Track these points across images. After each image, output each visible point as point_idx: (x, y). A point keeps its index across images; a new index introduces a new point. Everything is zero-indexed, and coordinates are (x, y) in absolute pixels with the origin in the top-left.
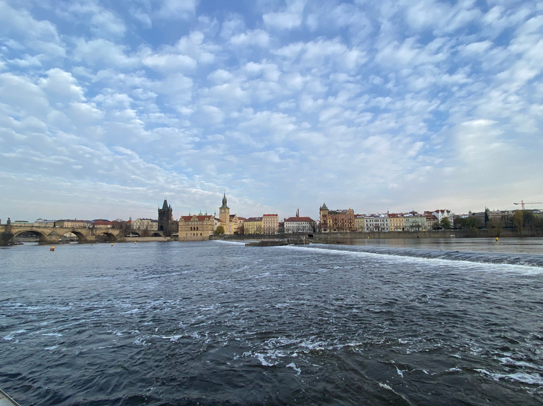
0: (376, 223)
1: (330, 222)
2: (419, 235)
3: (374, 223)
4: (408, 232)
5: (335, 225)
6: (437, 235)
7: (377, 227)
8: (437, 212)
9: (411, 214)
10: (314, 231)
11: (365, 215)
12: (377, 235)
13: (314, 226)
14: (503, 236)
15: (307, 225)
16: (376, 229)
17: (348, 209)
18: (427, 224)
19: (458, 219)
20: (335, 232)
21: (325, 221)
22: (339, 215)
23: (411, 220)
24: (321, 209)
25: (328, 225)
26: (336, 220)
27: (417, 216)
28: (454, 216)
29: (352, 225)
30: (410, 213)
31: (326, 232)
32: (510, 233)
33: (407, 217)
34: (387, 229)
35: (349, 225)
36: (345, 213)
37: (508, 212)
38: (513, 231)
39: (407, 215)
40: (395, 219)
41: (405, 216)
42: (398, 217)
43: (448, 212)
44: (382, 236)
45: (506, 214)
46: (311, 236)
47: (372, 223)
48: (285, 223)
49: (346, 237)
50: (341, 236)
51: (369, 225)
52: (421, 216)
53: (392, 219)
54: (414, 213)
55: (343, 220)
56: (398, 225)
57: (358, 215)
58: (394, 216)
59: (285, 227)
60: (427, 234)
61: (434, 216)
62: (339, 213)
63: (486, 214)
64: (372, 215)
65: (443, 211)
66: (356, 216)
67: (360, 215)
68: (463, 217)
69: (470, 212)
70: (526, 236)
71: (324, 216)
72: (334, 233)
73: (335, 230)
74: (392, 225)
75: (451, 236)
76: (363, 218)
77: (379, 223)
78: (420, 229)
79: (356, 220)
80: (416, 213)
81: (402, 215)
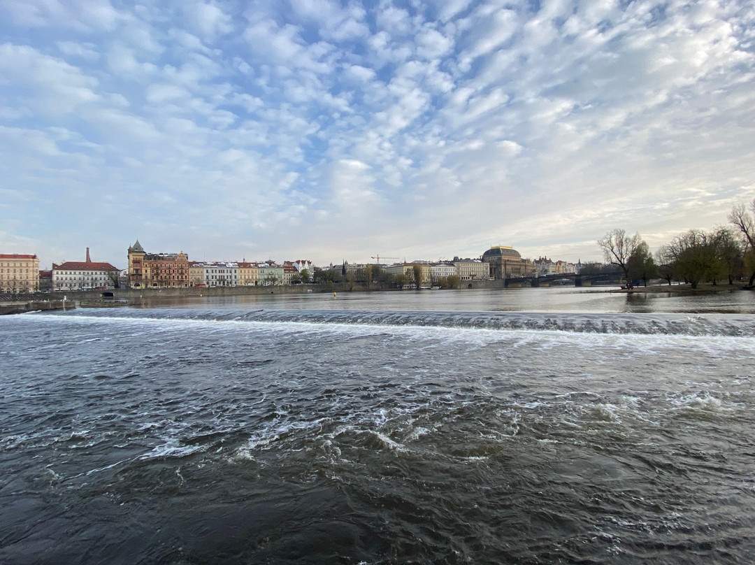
0: (221, 274)
1: (146, 272)
2: (274, 290)
3: (218, 274)
4: (262, 286)
5: (155, 277)
6: (293, 291)
7: (222, 280)
8: (298, 262)
9: (267, 264)
10: (117, 286)
11: (205, 263)
12: (219, 292)
13: (117, 278)
14: (355, 291)
15: (103, 276)
16: (220, 283)
17: (179, 253)
18: (285, 277)
19: (318, 272)
20: (155, 287)
21: (137, 270)
22: (165, 262)
23: (266, 271)
24: (130, 251)
25: (143, 277)
26: (157, 268)
27: (273, 267)
28: (315, 268)
29: (184, 277)
30: (266, 262)
31: (138, 288)
32: (361, 287)
33: (262, 267)
34: (236, 283)
35: (180, 277)
36: (174, 259)
37: (363, 265)
38: (363, 285)
39: (262, 265)
40: (247, 270)
41: (260, 266)
42: (250, 267)
43: (309, 263)
44: (227, 292)
45: (361, 267)
46: (108, 295)
47: (214, 274)
48: (55, 272)
49: (173, 295)
50: (164, 294)
51: (210, 278)
52: (279, 267)
53: (243, 270)
54: (270, 263)
55: (170, 268)
56: (250, 278)
57: (194, 263)
58: (244, 265)
59: (54, 278)
60: (283, 289)
61: (294, 267)
62: (163, 258)
63: (344, 268)
64: (216, 264)
65: (303, 262)
66: (191, 264)
67: (198, 263)
68: (324, 270)
69: (331, 265)
70: (373, 290)
71: (135, 262)
72: (151, 289)
73: (155, 285)
74: (242, 277)
75: (309, 291)
76: (201, 267)
77: (225, 274)
78: (276, 283)
79: (190, 270)
80: (273, 263)
81: (256, 265)
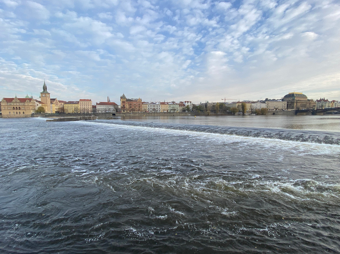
0: (154, 107)
1: (127, 106)
2: (174, 114)
3: (153, 107)
4: (170, 113)
5: (130, 108)
6: (182, 115)
7: (154, 109)
8: (185, 102)
9: (172, 103)
10: (117, 111)
11: (148, 103)
12: (153, 114)
13: (117, 108)
14: (210, 115)
15: (113, 108)
16: (153, 111)
17: (138, 98)
18: (179, 109)
19: (194, 106)
20: (130, 112)
21: (124, 105)
22: (133, 102)
23: (171, 106)
24: (121, 98)
25: (126, 108)
26: (131, 105)
27: (175, 104)
29: (140, 108)
30: (172, 102)
31: (124, 112)
32: (214, 114)
33: (170, 104)
34: (159, 111)
35: (139, 108)
36: (136, 101)
37: (216, 103)
38: (215, 113)
39: (170, 103)
40: (164, 105)
41: (169, 104)
42: (165, 104)
43: (190, 102)
44: (156, 115)
45: (215, 104)
46: (114, 115)
47: (151, 107)
48: (97, 106)
49: (136, 115)
50: (133, 115)
51: (150, 108)
52: (177, 104)
53: (162, 105)
54: (173, 102)
55: (135, 105)
56: (165, 109)
57: (144, 102)
58: (163, 103)
59: (97, 108)
60: (178, 114)
61: (184, 104)
62: (132, 101)
63: (206, 105)
64: (152, 103)
65: (188, 102)
66: (143, 103)
67: (145, 103)
68: (197, 105)
69: (201, 103)
70: (219, 115)
71: (123, 102)
72: (128, 113)
73: (130, 111)
74: (162, 109)
75: (189, 115)
76: (147, 104)
77: (156, 107)
78: (175, 111)
79: (142, 105)
80: (175, 102)
81: (168, 103)
